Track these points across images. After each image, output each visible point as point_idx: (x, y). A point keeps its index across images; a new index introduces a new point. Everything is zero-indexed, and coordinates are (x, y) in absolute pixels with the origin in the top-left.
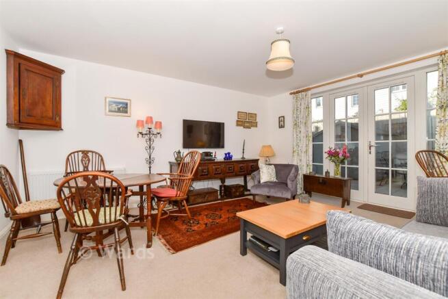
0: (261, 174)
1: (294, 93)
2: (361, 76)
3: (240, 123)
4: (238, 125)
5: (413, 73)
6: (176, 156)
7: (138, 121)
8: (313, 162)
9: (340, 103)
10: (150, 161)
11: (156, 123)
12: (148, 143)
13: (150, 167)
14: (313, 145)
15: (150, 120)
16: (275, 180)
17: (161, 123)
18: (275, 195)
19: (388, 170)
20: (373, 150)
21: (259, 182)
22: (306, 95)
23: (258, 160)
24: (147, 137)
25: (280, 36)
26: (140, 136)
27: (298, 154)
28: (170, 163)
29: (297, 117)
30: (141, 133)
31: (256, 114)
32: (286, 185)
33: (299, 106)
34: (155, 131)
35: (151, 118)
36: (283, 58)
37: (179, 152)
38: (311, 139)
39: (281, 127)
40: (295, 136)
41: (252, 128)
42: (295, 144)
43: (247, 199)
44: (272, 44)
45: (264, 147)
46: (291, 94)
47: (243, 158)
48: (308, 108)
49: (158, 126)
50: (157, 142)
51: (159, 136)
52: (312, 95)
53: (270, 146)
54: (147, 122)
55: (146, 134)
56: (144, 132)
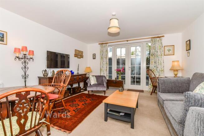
0: (91, 81)
1: (101, 44)
2: (127, 41)
3: (76, 55)
4: (75, 56)
5: (143, 43)
6: (44, 73)
7: (15, 49)
8: (109, 74)
9: (118, 50)
10: (25, 77)
11: (30, 51)
12: (24, 64)
13: (25, 81)
14: (109, 67)
15: (25, 48)
16: (96, 83)
17: (33, 52)
18: (100, 90)
19: (135, 76)
20: (130, 69)
21: (90, 85)
22: (106, 46)
23: (86, 74)
24: (22, 60)
25: (114, 17)
26: (17, 59)
27: (103, 71)
28: (39, 77)
29: (103, 55)
30: (18, 57)
31: (83, 52)
32: (103, 85)
33: (103, 50)
34: (29, 57)
35: (26, 48)
36: (115, 27)
37: (46, 71)
38: (108, 64)
39: (94, 58)
40: (101, 63)
41: (81, 58)
42: (101, 66)
43: (83, 93)
44: (111, 20)
45: (87, 68)
46: (99, 44)
47: (78, 73)
48: (107, 51)
49: (31, 53)
50: (30, 64)
51: (31, 60)
52: (109, 46)
53: (90, 67)
54: (22, 50)
55: (22, 58)
56: (21, 57)
